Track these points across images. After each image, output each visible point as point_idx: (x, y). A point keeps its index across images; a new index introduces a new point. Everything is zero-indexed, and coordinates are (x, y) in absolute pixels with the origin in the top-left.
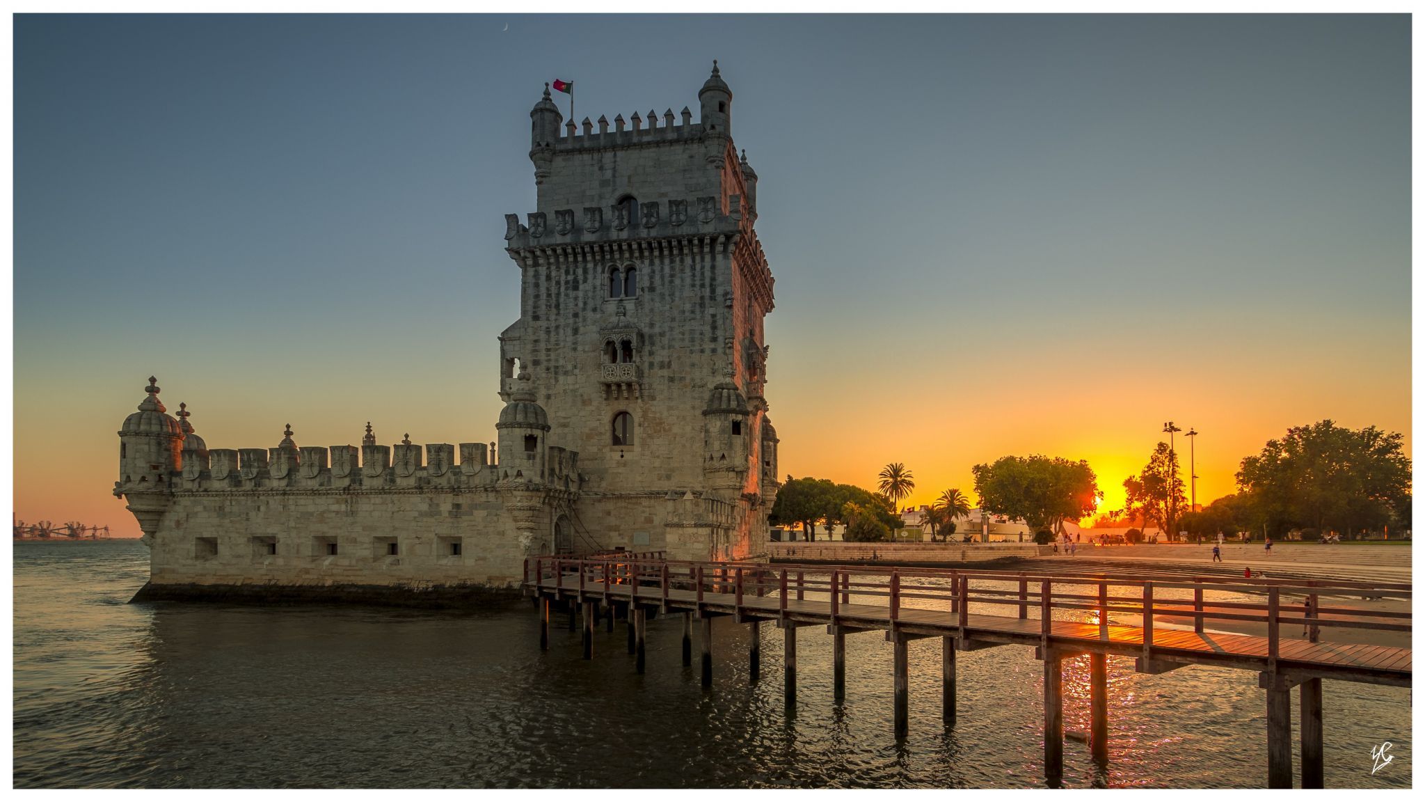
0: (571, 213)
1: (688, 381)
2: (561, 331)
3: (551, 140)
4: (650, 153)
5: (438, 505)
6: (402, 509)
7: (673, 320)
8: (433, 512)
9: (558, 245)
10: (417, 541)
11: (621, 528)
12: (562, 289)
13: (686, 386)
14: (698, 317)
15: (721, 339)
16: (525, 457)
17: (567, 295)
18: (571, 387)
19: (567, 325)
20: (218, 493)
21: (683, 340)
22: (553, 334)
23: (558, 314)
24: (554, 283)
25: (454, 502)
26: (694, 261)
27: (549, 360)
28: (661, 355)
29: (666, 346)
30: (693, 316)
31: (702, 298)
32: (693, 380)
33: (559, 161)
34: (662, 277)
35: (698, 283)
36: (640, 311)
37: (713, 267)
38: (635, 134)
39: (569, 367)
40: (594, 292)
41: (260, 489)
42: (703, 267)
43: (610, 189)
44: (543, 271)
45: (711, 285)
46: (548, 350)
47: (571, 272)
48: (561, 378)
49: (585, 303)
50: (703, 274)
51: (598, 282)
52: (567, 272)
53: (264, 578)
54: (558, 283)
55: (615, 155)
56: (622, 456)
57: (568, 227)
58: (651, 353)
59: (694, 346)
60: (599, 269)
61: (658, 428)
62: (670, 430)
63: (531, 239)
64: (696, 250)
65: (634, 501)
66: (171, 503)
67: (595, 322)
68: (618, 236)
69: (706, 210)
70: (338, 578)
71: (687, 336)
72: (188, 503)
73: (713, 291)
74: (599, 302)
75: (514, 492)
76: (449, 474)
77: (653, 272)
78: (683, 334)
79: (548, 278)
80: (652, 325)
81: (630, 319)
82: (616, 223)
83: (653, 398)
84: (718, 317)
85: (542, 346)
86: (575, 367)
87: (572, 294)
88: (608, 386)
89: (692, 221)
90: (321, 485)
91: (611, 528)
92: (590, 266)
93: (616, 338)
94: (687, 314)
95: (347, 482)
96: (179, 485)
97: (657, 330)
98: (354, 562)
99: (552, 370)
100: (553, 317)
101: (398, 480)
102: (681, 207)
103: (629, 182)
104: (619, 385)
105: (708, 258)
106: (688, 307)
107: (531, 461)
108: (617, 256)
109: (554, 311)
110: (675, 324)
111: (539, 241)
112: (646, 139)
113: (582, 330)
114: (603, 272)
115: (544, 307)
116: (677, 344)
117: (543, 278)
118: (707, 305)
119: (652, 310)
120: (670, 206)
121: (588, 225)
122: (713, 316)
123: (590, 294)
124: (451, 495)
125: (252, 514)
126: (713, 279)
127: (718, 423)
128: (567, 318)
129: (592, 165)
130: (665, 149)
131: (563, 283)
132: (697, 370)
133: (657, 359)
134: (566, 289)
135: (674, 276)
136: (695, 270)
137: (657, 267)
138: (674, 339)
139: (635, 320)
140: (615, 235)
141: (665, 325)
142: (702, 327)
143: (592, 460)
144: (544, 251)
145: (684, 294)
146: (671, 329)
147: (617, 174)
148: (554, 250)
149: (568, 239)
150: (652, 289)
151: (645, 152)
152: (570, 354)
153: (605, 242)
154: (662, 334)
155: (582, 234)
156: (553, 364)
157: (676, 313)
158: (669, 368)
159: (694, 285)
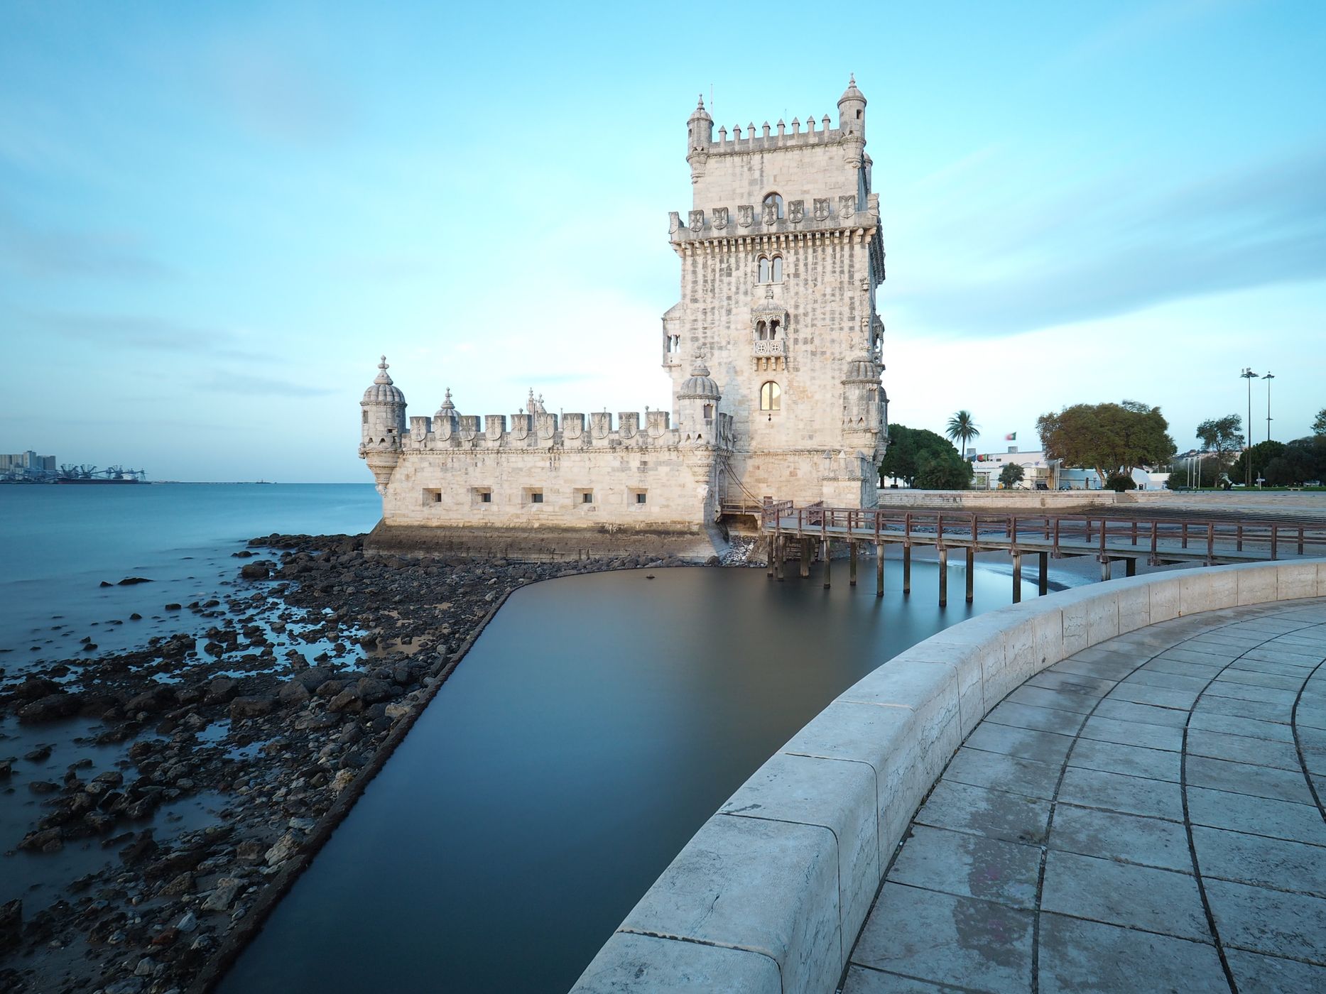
0: (726, 210)
1: (828, 354)
2: (716, 312)
3: (705, 145)
4: (796, 154)
5: (627, 462)
6: (597, 465)
7: (815, 301)
8: (624, 468)
9: (715, 238)
10: (611, 492)
11: (769, 480)
12: (717, 275)
13: (826, 359)
14: (838, 300)
15: (858, 319)
16: (705, 423)
17: (721, 281)
18: (725, 360)
19: (722, 307)
20: (442, 452)
21: (824, 319)
22: (709, 314)
23: (714, 297)
24: (710, 270)
25: (642, 460)
26: (834, 250)
27: (705, 337)
28: (805, 333)
29: (810, 325)
30: (833, 298)
31: (841, 282)
32: (833, 353)
33: (712, 162)
34: (806, 265)
35: (838, 270)
36: (786, 294)
37: (851, 256)
38: (780, 138)
39: (724, 344)
40: (745, 278)
41: (477, 449)
42: (842, 256)
43: (758, 187)
44: (700, 260)
45: (849, 271)
46: (705, 328)
47: (725, 261)
48: (716, 352)
49: (738, 289)
50: (842, 262)
51: (749, 270)
52: (721, 261)
53: (481, 521)
54: (714, 270)
55: (762, 157)
56: (770, 419)
57: (724, 222)
58: (796, 331)
59: (833, 324)
60: (750, 258)
61: (802, 395)
62: (812, 397)
63: (691, 233)
64: (836, 241)
65: (780, 457)
66: (401, 460)
67: (746, 305)
68: (768, 230)
69: (847, 207)
70: (544, 522)
71: (828, 316)
72: (416, 460)
73: (851, 277)
74: (749, 286)
75: (695, 452)
76: (638, 437)
77: (798, 260)
78: (824, 314)
79: (705, 266)
80: (797, 307)
81: (776, 301)
82: (766, 218)
83: (797, 370)
84: (856, 299)
85: (700, 325)
86: (729, 343)
87: (726, 279)
88: (759, 359)
89: (834, 217)
90: (529, 445)
91: (759, 481)
92: (742, 255)
93: (767, 320)
94: (828, 297)
95: (550, 443)
96: (408, 445)
97: (801, 311)
98: (557, 509)
99: (708, 345)
100: (709, 300)
101: (594, 442)
102: (824, 205)
103: (775, 181)
104: (768, 359)
105: (847, 248)
106: (829, 291)
107: (709, 426)
108: (766, 246)
109: (710, 294)
110: (816, 306)
111: (698, 235)
112: (790, 143)
113: (734, 311)
114: (754, 260)
115: (700, 291)
116: (819, 323)
117: (700, 266)
118: (846, 289)
119: (797, 293)
120: (815, 203)
121: (742, 220)
122: (852, 298)
123: (742, 280)
124: (639, 454)
125: (471, 469)
126: (851, 266)
127: (857, 392)
128: (721, 300)
129: (742, 166)
130: (807, 152)
131: (717, 270)
132: (836, 346)
133: (801, 336)
134: (720, 276)
135: (816, 263)
136: (835, 258)
137: (801, 256)
138: (816, 319)
139: (782, 302)
140: (765, 229)
141: (808, 306)
142: (841, 308)
143: (744, 422)
144: (702, 243)
145: (826, 280)
146: (814, 310)
147: (764, 174)
148: (711, 243)
149: (724, 233)
150: (797, 275)
151: (790, 155)
152: (724, 332)
153: (757, 236)
154: (806, 315)
155: (736, 227)
156: (709, 340)
157: (818, 296)
158: (812, 343)
159: (834, 272)
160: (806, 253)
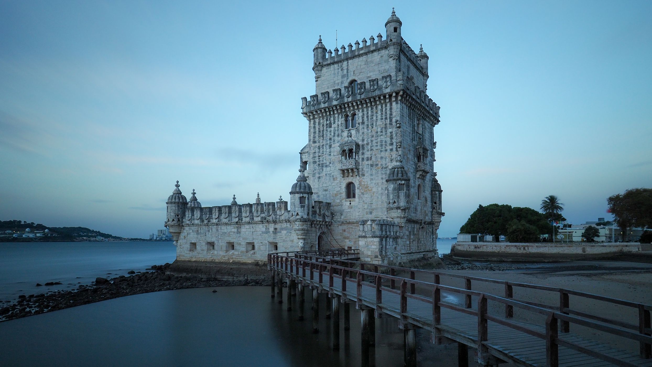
0: (328, 92)
1: (379, 165)
2: (325, 147)
3: (321, 61)
5: (269, 229)
6: (256, 231)
7: (372, 136)
8: (267, 231)
9: (323, 108)
10: (261, 244)
13: (378, 168)
14: (384, 134)
15: (394, 143)
16: (300, 206)
17: (327, 130)
18: (329, 172)
19: (327, 144)
20: (197, 225)
21: (377, 146)
22: (321, 148)
23: (323, 140)
24: (321, 125)
25: (275, 227)
26: (382, 107)
27: (319, 161)
28: (367, 154)
29: (370, 150)
30: (381, 134)
31: (386, 124)
32: (382, 165)
33: (324, 70)
34: (367, 117)
35: (384, 117)
36: (358, 134)
37: (391, 109)
38: (357, 50)
39: (328, 164)
40: (338, 127)
41: (209, 223)
43: (346, 78)
44: (317, 120)
45: (390, 118)
46: (319, 156)
47: (329, 120)
48: (324, 169)
49: (334, 134)
50: (386, 113)
51: (340, 123)
52: (327, 120)
53: (211, 259)
54: (323, 125)
55: (348, 62)
56: (350, 204)
57: (326, 99)
58: (363, 154)
59: (382, 148)
60: (340, 116)
61: (366, 189)
62: (371, 190)
63: (312, 107)
64: (382, 102)
66: (183, 229)
67: (338, 142)
69: (386, 82)
70: (234, 259)
71: (379, 144)
72: (188, 229)
73: (391, 120)
74: (340, 132)
75: (296, 222)
76: (273, 215)
77: (363, 114)
78: (377, 143)
79: (319, 123)
80: (363, 140)
81: (353, 138)
82: (347, 94)
83: (364, 175)
84: (393, 133)
85: (317, 155)
86: (330, 163)
87: (329, 129)
88: (343, 171)
89: (380, 88)
90: (229, 221)
91: (346, 238)
92: (336, 115)
93: (346, 148)
94: (379, 133)
95: (237, 219)
96: (185, 222)
97: (365, 142)
98: (240, 253)
99: (321, 165)
100: (321, 141)
101: (255, 218)
102: (375, 82)
103: (354, 73)
104: (347, 170)
105: (388, 105)
106: (379, 130)
107: (302, 208)
108: (347, 109)
109: (322, 138)
110: (373, 139)
111: (315, 107)
112: (361, 52)
113: (333, 146)
114: (342, 118)
115: (317, 137)
116: (374, 148)
117: (317, 124)
118: (388, 128)
119: (363, 133)
120: (371, 82)
121: (335, 97)
122: (391, 133)
123: (336, 129)
124: (273, 224)
125: (207, 233)
126: (391, 114)
127: (392, 186)
128: (327, 141)
129: (338, 69)
130: (370, 55)
131: (325, 125)
132: (384, 160)
133: (366, 156)
134: (326, 128)
135: (373, 115)
136: (382, 111)
137: (365, 113)
138: (373, 146)
139: (356, 139)
140: (346, 100)
141: (369, 139)
142: (386, 139)
143: (337, 206)
144: (316, 112)
145: (378, 124)
146: (372, 141)
147: (349, 71)
148: (321, 111)
149: (326, 105)
150: (363, 123)
151: (361, 59)
152: (328, 157)
153: (342, 104)
154: (368, 144)
155: (332, 101)
156: (321, 162)
157: (374, 133)
158: (371, 160)
159: (382, 119)
160: (367, 110)
